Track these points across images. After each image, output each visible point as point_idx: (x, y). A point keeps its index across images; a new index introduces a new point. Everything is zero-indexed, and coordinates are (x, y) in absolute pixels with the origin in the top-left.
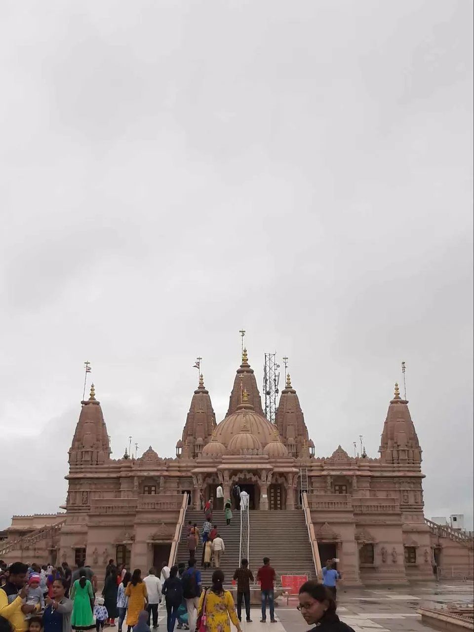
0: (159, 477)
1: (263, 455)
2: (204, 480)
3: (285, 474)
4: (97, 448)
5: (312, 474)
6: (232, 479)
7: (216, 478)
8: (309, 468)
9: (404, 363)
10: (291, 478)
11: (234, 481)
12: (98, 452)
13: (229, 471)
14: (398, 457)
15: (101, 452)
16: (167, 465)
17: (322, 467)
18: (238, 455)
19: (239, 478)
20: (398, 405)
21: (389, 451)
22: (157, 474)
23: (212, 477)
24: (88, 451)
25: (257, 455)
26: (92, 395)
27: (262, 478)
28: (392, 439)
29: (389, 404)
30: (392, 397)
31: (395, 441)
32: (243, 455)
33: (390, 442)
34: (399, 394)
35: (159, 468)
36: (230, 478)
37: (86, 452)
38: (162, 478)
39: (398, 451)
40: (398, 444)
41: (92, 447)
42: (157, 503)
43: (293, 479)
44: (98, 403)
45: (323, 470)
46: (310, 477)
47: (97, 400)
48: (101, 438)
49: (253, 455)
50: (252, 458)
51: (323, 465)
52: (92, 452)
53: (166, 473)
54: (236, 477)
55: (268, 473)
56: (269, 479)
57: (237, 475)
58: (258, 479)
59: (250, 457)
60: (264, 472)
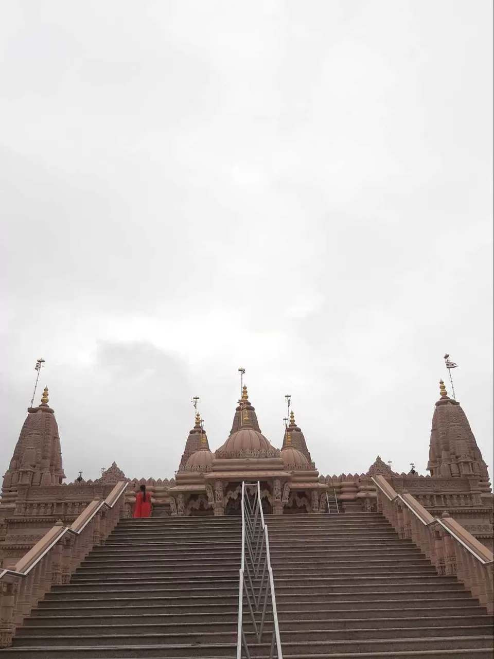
1: (275, 457)
2: (187, 503)
3: (307, 493)
4: (41, 469)
5: (343, 496)
6: (228, 496)
7: (204, 500)
8: (338, 490)
9: (447, 357)
10: (316, 497)
11: (230, 499)
12: (42, 474)
13: (224, 483)
14: (460, 473)
15: (47, 473)
17: (357, 487)
18: (237, 458)
19: (239, 494)
20: (448, 405)
21: (445, 465)
23: (199, 500)
24: (27, 472)
25: (267, 457)
26: (44, 401)
27: (275, 492)
28: (447, 449)
29: (434, 407)
30: (438, 398)
31: (452, 451)
32: (244, 457)
33: (444, 454)
34: (446, 393)
36: (225, 495)
37: (23, 472)
39: (457, 464)
40: (458, 454)
41: (34, 467)
42: (59, 504)
43: (319, 501)
44: (51, 411)
46: (341, 501)
47: (50, 407)
48: (49, 455)
49: (259, 457)
50: (258, 463)
51: (358, 484)
52: (34, 473)
54: (235, 492)
55: (283, 485)
56: (286, 494)
57: (235, 490)
58: (268, 495)
59: (255, 460)
60: (277, 482)
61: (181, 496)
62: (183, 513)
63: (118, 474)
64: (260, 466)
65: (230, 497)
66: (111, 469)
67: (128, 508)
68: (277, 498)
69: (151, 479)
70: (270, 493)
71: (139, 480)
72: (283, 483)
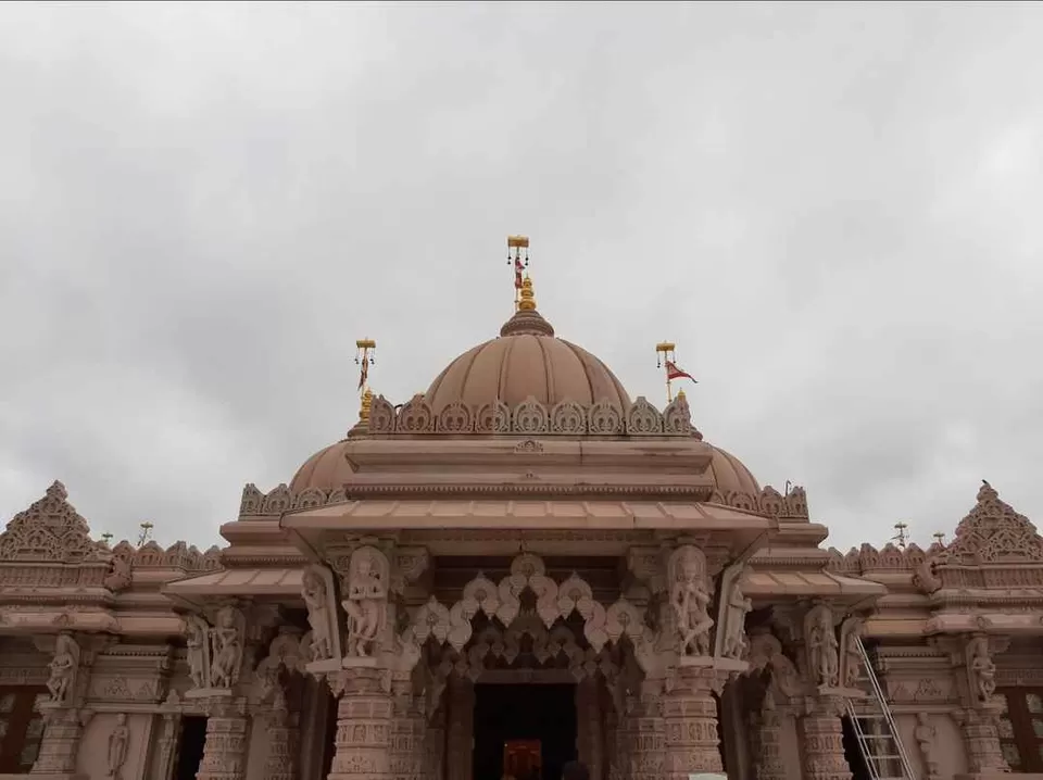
0: (51, 634)
1: (666, 438)
5: (876, 626)
11: (430, 644)
16: (113, 580)
17: (927, 592)
18: (474, 435)
19: (479, 620)
22: (45, 618)
25: (624, 436)
32: (511, 432)
35: (68, 591)
38: (63, 640)
45: (937, 607)
49: (586, 436)
50: (581, 461)
51: (931, 580)
53: (96, 618)
54: (457, 610)
55: (718, 581)
56: (735, 624)
57: (460, 598)
58: (636, 630)
59: (569, 447)
60: (693, 563)
61: (225, 616)
62: (228, 693)
63: (61, 524)
64: (595, 479)
65: (432, 640)
66: (40, 507)
67: (69, 651)
68: (689, 651)
69: (179, 546)
70: (652, 624)
71: (165, 549)
72: (718, 569)
